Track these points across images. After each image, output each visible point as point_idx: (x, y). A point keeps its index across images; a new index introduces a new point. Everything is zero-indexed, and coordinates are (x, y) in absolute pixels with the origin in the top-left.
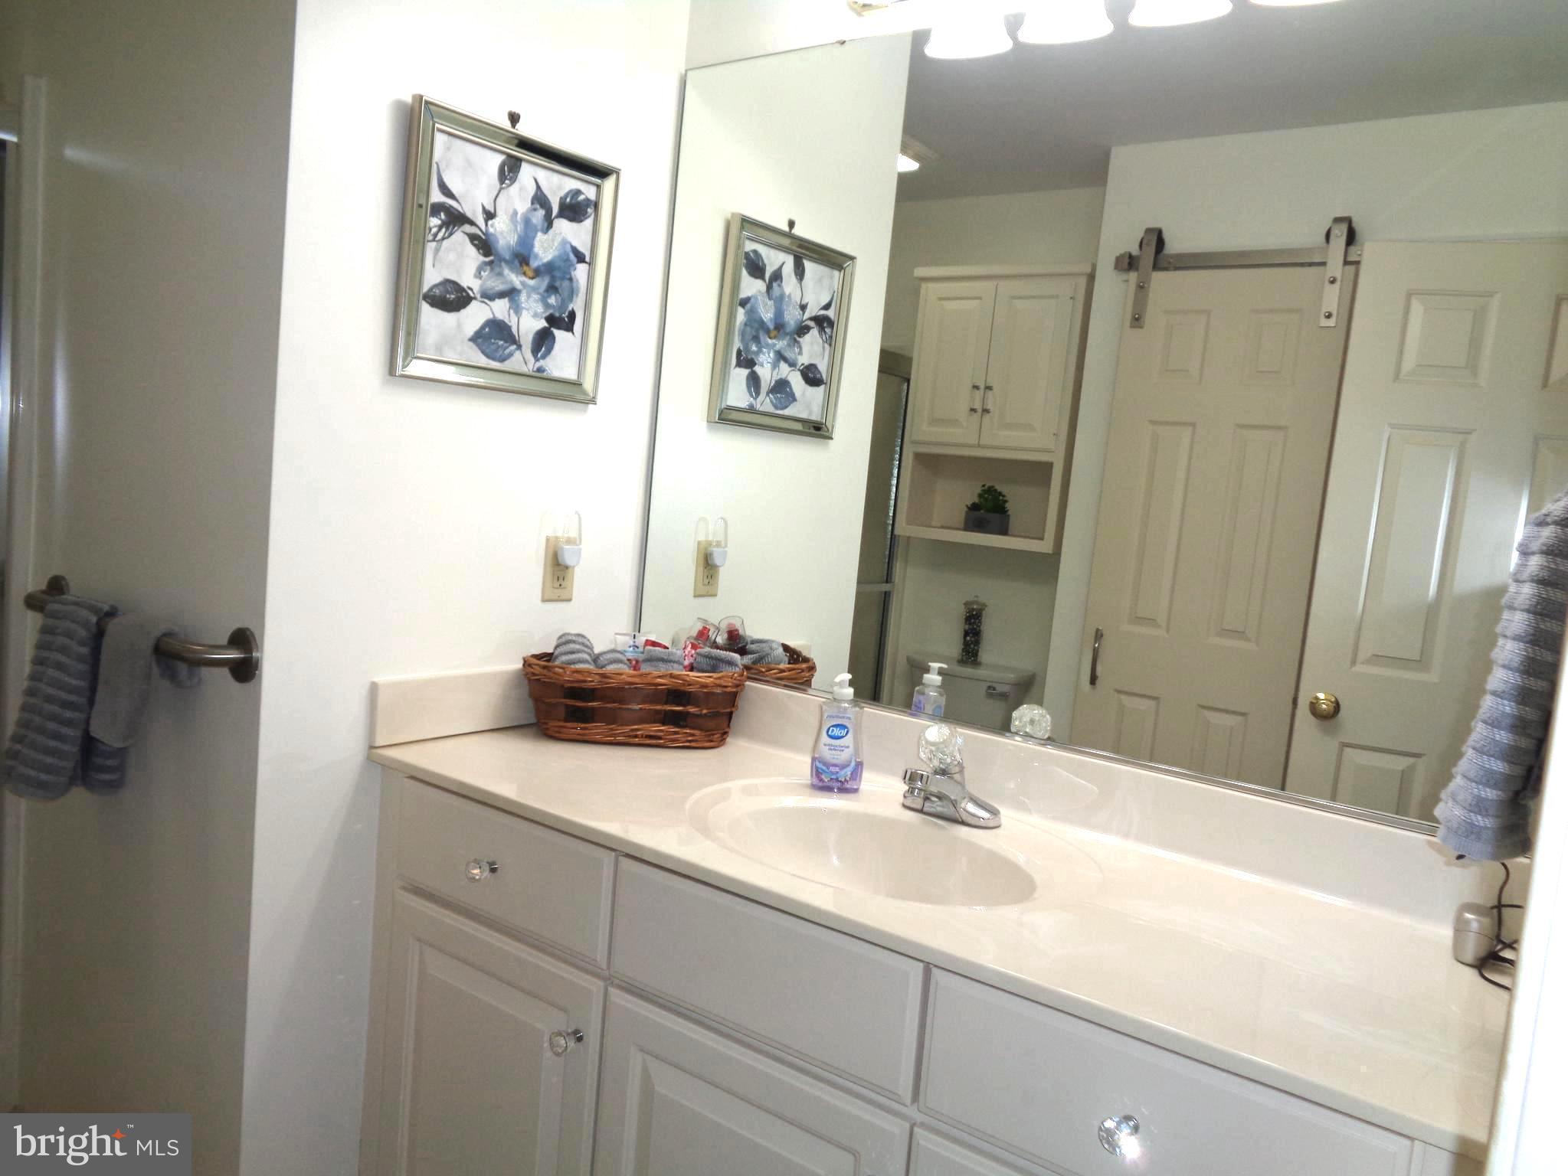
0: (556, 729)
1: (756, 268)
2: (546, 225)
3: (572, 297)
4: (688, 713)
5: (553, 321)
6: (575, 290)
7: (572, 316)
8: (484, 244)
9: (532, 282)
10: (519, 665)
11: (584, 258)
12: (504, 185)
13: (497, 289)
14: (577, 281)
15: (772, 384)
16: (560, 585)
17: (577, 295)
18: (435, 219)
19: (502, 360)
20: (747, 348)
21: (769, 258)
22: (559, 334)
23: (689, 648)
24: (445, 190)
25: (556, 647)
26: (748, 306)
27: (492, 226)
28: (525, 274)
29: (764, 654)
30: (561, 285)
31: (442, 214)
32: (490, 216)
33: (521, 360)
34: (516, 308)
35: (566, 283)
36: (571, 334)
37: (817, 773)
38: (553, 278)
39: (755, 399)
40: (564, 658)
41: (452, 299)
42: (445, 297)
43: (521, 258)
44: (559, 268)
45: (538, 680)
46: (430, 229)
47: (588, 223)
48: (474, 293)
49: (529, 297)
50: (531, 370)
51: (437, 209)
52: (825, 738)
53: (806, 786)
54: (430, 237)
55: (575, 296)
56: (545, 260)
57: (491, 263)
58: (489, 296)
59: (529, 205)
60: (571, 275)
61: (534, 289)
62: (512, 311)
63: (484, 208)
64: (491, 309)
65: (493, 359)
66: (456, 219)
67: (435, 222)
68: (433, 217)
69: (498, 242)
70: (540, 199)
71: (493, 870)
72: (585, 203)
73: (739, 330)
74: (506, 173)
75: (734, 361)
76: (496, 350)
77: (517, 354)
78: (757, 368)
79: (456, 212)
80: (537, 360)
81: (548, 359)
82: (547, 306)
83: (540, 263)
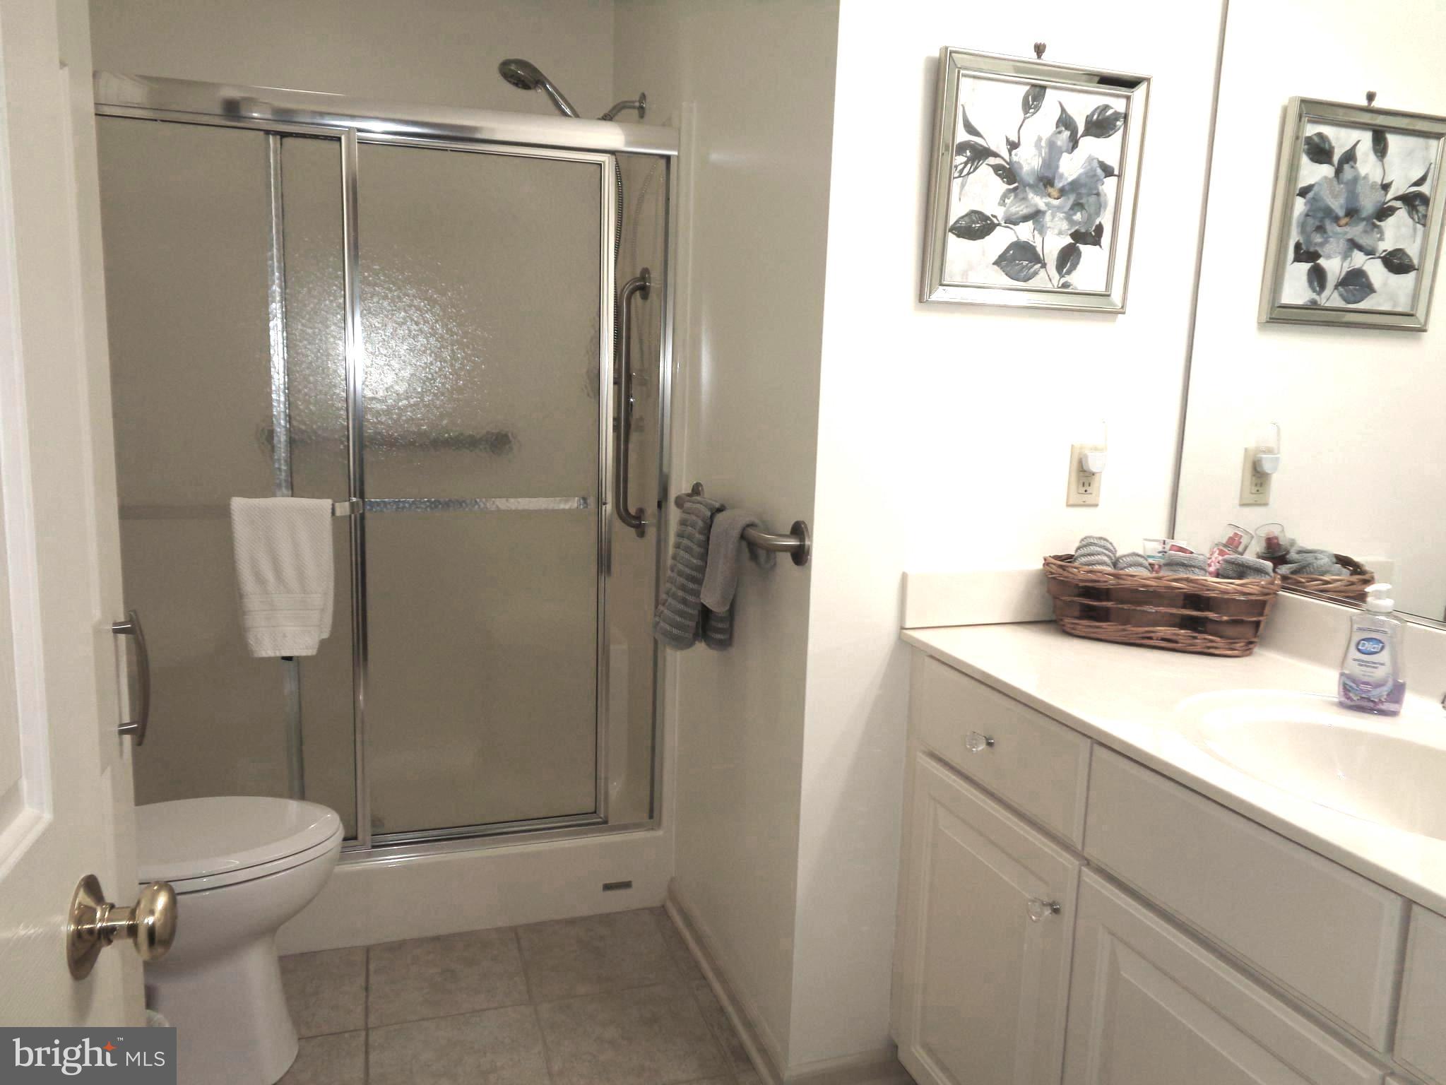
0: (1072, 626)
1: (1320, 151)
2: (1071, 145)
3: (1100, 211)
4: (1207, 618)
5: (1079, 237)
6: (1103, 204)
7: (1100, 229)
8: (1008, 173)
9: (1056, 202)
10: (1039, 565)
11: (1113, 172)
12: (1028, 115)
13: (1021, 213)
14: (1105, 195)
15: (1341, 277)
16: (1086, 491)
17: (1105, 208)
18: (961, 157)
19: (1026, 279)
20: (1308, 241)
21: (1338, 139)
22: (1085, 249)
23: (1216, 555)
24: (970, 129)
25: (1078, 548)
26: (1310, 195)
27: (1016, 155)
28: (1049, 195)
29: (1307, 563)
30: (1088, 201)
31: (968, 151)
32: (1013, 146)
33: (1047, 277)
34: (1041, 229)
35: (1093, 199)
36: (1098, 247)
37: (1346, 689)
38: (1079, 195)
39: (1319, 293)
40: (1084, 560)
41: (976, 227)
42: (970, 227)
43: (1046, 181)
44: (1085, 185)
45: (1054, 578)
46: (956, 167)
47: (1117, 136)
48: (998, 220)
49: (1053, 216)
50: (1056, 287)
51: (961, 148)
52: (1354, 653)
53: (1333, 704)
54: (956, 175)
55: (1102, 210)
56: (1070, 179)
57: (1015, 189)
58: (1012, 221)
59: (1054, 128)
60: (1098, 190)
61: (1059, 208)
62: (1036, 232)
63: (1007, 140)
64: (1015, 233)
65: (1017, 280)
66: (980, 154)
67: (960, 160)
68: (959, 155)
69: (1021, 167)
70: (1065, 122)
71: (990, 744)
72: (1114, 117)
73: (1298, 222)
74: (1031, 103)
75: (1291, 254)
76: (1021, 271)
77: (1042, 272)
78: (1321, 261)
79: (981, 148)
80: (1062, 276)
81: (1074, 274)
82: (1071, 222)
83: (1065, 183)
